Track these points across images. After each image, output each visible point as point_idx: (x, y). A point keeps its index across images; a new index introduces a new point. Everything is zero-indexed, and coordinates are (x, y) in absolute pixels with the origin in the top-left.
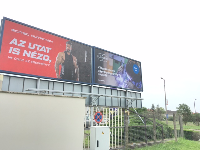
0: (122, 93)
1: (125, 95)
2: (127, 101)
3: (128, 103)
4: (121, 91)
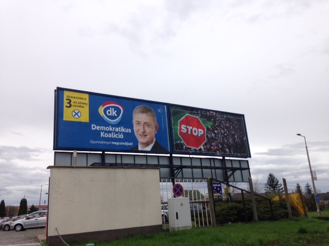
0: (217, 162)
1: (223, 165)
4: (215, 160)
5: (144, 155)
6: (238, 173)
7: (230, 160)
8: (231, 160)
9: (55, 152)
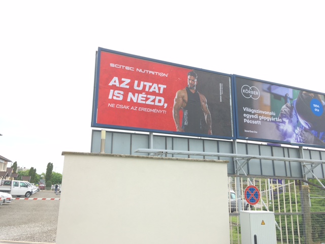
0: (292, 153)
1: (299, 156)
2: (304, 166)
3: (306, 170)
4: (290, 150)
5: (201, 139)
6: (318, 170)
7: (308, 149)
8: (310, 150)
9: (93, 131)
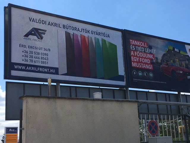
1: (178, 100)
2: (182, 109)
4: (170, 95)
8: (186, 95)
